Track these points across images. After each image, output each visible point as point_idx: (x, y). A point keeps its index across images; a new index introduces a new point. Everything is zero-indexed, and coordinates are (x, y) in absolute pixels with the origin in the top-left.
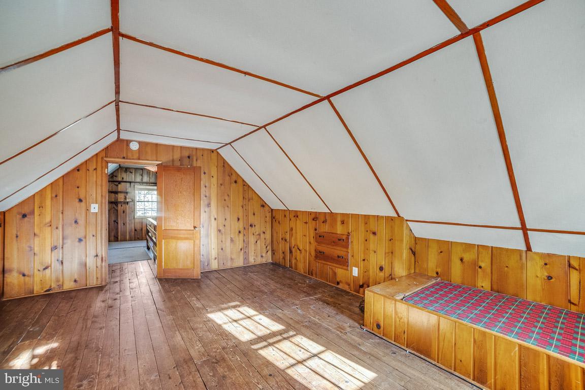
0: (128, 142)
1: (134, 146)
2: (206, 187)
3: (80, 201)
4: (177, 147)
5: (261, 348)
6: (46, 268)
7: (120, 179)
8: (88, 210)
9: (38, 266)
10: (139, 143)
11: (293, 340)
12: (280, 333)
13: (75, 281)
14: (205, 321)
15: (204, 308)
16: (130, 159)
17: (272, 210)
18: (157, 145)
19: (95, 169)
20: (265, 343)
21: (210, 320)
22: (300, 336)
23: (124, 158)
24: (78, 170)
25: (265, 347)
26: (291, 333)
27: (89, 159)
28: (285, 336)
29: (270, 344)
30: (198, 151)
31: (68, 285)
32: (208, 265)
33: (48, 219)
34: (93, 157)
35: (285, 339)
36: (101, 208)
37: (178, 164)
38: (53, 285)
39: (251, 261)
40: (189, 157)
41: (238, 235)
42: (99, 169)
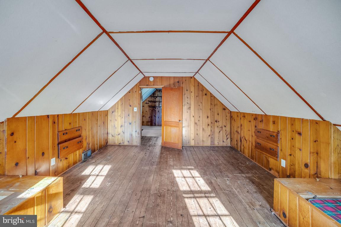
0: (149, 77)
1: (151, 79)
2: (188, 98)
3: (130, 106)
4: (172, 77)
5: (187, 198)
6: (119, 134)
7: (157, 95)
8: (133, 110)
9: (117, 133)
10: (154, 77)
11: (211, 200)
12: (205, 192)
13: (128, 142)
14: (169, 173)
15: (173, 166)
16: (149, 85)
17: (231, 112)
18: (162, 77)
19: (136, 91)
20: (192, 195)
21: (172, 173)
22: (217, 199)
23: (147, 85)
24: (130, 92)
25: (190, 198)
26: (212, 195)
27: (133, 87)
28: (207, 195)
29: (195, 197)
30: (183, 79)
31: (126, 143)
32: (188, 143)
33: (119, 114)
34: (135, 86)
35: (206, 197)
36: (138, 109)
37: (172, 86)
38: (121, 142)
39: (216, 143)
40: (178, 82)
41: (208, 126)
42: (137, 91)
